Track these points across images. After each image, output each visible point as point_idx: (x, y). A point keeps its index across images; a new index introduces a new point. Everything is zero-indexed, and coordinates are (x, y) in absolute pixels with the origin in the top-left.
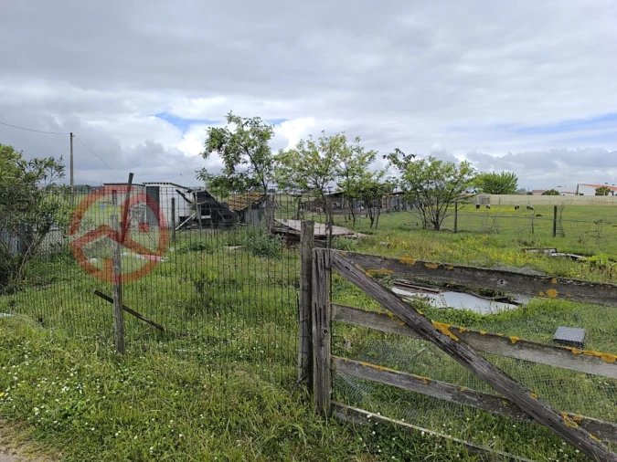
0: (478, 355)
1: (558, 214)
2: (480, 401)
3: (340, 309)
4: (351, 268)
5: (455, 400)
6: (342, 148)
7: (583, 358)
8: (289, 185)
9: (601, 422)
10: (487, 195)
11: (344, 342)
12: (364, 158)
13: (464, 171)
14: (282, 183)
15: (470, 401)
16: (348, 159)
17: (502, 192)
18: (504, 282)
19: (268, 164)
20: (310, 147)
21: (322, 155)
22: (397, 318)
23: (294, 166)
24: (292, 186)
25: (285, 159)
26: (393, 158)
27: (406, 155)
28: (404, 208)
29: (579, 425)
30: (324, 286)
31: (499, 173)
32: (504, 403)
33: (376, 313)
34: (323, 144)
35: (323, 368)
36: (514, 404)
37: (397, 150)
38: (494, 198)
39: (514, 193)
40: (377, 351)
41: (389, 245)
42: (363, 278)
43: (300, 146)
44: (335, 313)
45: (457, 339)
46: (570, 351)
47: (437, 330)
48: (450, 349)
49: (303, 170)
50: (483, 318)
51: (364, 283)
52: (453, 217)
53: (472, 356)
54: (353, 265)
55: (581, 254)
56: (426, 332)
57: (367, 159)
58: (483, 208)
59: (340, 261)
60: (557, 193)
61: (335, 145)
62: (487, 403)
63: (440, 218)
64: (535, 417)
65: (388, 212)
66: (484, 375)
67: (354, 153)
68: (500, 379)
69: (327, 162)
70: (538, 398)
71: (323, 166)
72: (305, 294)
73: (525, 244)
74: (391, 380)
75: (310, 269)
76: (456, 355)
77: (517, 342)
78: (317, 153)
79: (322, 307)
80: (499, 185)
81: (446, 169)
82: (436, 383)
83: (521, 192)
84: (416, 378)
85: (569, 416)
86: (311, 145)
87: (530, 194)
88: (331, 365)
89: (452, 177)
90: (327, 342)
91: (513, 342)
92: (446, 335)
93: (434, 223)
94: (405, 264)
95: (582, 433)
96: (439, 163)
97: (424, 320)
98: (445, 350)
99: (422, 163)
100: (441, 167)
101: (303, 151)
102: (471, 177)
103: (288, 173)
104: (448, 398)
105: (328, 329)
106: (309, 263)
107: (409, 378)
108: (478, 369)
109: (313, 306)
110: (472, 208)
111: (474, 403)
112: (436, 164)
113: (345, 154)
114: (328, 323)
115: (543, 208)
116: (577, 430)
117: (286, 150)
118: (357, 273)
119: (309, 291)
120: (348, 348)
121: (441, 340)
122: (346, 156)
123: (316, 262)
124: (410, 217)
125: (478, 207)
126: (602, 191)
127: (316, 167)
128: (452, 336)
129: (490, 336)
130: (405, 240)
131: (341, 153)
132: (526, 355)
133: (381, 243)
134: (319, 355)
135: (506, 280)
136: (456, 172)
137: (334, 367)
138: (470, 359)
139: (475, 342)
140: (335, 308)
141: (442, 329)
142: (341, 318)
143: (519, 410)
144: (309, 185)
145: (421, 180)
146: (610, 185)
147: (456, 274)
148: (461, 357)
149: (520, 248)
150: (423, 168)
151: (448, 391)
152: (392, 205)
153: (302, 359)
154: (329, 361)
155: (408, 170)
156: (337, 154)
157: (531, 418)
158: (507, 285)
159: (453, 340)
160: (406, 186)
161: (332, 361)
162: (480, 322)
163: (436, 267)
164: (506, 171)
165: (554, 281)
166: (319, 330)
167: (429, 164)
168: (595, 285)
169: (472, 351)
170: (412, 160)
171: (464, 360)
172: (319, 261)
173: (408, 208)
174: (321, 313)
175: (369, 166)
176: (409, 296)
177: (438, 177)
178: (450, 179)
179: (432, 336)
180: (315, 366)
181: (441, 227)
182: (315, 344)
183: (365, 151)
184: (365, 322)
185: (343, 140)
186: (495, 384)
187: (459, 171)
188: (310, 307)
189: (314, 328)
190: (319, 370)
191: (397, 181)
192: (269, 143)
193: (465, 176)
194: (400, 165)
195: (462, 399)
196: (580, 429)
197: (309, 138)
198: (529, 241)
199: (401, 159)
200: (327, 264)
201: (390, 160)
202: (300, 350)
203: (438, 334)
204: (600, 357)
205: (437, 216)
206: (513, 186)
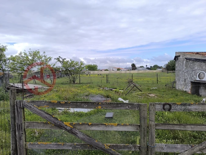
0: (79, 131)
1: (108, 76)
2: (81, 147)
3: (28, 123)
4: (32, 107)
5: (73, 148)
6: (38, 55)
7: (109, 126)
8: (16, 69)
9: (115, 144)
10: (90, 71)
11: (35, 133)
12: (47, 59)
13: (81, 64)
14: (13, 69)
15: (78, 148)
16: (41, 60)
17: (94, 70)
18: (86, 106)
19: (5, 61)
20: (25, 55)
21: (30, 58)
22: (51, 123)
23: (18, 62)
24: (18, 70)
25: (13, 59)
26: (58, 59)
27: (63, 59)
28: (64, 76)
29: (109, 147)
30: (21, 115)
31: (92, 64)
32: (88, 145)
33: (43, 123)
34: (30, 54)
35: (22, 149)
36: (91, 145)
37: (60, 57)
38: (92, 72)
39: (97, 70)
40: (48, 134)
41: (57, 90)
42: (37, 110)
43: (21, 54)
44: (26, 126)
45: (72, 127)
46: (105, 124)
47: (66, 125)
48: (71, 131)
49: (22, 64)
50: (86, 114)
51: (38, 112)
52: (79, 79)
53: (78, 132)
54: (33, 106)
55: (113, 88)
56: (62, 127)
57: (48, 60)
58: (88, 75)
59: (28, 104)
60: (108, 70)
61: (35, 54)
62: (83, 147)
63: (75, 79)
64: (97, 148)
65: (58, 78)
66: (82, 138)
67: (43, 57)
68: (86, 138)
69: (33, 60)
70: (98, 142)
71: (31, 62)
72: (13, 119)
73: (99, 86)
74: (50, 147)
75: (14, 109)
76: (73, 133)
77: (91, 124)
78: (28, 57)
79: (20, 124)
80: (92, 68)
81: (76, 63)
82: (66, 144)
83: (99, 70)
84: (59, 144)
85: (107, 145)
86: (25, 54)
87: (101, 70)
88: (25, 147)
89: (78, 66)
90: (23, 138)
91: (90, 125)
92: (68, 127)
93: (73, 81)
94: (53, 103)
95: (110, 149)
96: (74, 61)
97: (61, 122)
98: (69, 132)
99: (68, 62)
100: (74, 63)
101: (22, 56)
102: (84, 66)
103: (15, 65)
104: (71, 148)
105: (23, 132)
106: (14, 106)
107: (56, 145)
108: (80, 136)
109: (16, 124)
110: (85, 75)
111: (79, 148)
112: (72, 62)
113: (40, 58)
114: (23, 130)
115: (104, 74)
116: (109, 149)
117: (14, 56)
118: (35, 108)
119: (14, 118)
120: (37, 135)
121: (67, 129)
122: (40, 59)
123: (17, 106)
124: (65, 79)
125: (87, 75)
126: (118, 69)
127: (28, 62)
128: (71, 126)
129: (83, 124)
130: (63, 88)
131: (38, 57)
132: (94, 128)
133: (54, 90)
134: (20, 143)
135: (87, 105)
136: (79, 64)
137: (26, 147)
138: (77, 133)
139: (78, 127)
140: (26, 123)
141: (67, 125)
142: (29, 127)
143: (93, 147)
144: (25, 69)
145: (68, 67)
146: (120, 68)
147: (71, 104)
148: (74, 133)
149: (98, 88)
150: (68, 63)
151: (71, 146)
152: (60, 75)
153: (12, 146)
154: (24, 145)
155: (64, 64)
156: (36, 57)
157: (96, 149)
158: (87, 106)
159: (71, 128)
160: (63, 69)
161: (25, 145)
162: (85, 115)
163: (64, 103)
164: (95, 64)
165: (100, 103)
166: (19, 134)
167: (70, 62)
168: (110, 103)
169: (77, 130)
170: (65, 60)
171: (75, 134)
172: (18, 105)
173: (65, 76)
174: (20, 127)
175: (49, 62)
176: (62, 109)
177: (73, 66)
178: (77, 67)
179: (64, 128)
180: (18, 149)
181: (76, 82)
182: (17, 140)
183: (48, 57)
184: (39, 127)
185: (38, 52)
186: (85, 140)
187: (80, 64)
188: (15, 125)
189: (17, 133)
190: (20, 149)
191: (60, 67)
192: (5, 53)
193: (82, 66)
194: (60, 62)
195: (75, 147)
196: (110, 148)
197: (24, 51)
198: (100, 85)
199: (61, 60)
200: (22, 106)
201: (57, 60)
202: (11, 143)
203: (66, 126)
204: (113, 125)
205: (74, 79)
206: (97, 68)
